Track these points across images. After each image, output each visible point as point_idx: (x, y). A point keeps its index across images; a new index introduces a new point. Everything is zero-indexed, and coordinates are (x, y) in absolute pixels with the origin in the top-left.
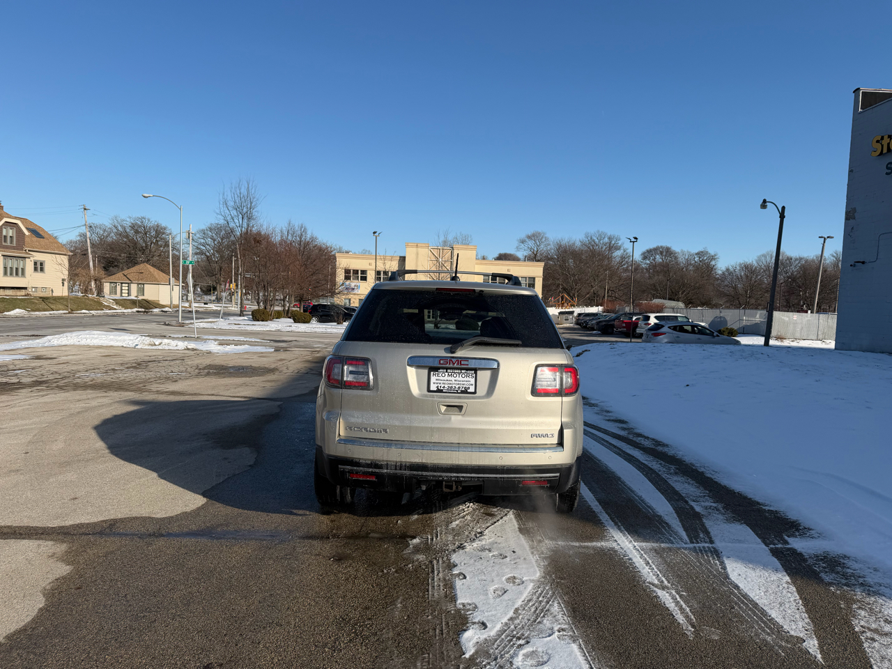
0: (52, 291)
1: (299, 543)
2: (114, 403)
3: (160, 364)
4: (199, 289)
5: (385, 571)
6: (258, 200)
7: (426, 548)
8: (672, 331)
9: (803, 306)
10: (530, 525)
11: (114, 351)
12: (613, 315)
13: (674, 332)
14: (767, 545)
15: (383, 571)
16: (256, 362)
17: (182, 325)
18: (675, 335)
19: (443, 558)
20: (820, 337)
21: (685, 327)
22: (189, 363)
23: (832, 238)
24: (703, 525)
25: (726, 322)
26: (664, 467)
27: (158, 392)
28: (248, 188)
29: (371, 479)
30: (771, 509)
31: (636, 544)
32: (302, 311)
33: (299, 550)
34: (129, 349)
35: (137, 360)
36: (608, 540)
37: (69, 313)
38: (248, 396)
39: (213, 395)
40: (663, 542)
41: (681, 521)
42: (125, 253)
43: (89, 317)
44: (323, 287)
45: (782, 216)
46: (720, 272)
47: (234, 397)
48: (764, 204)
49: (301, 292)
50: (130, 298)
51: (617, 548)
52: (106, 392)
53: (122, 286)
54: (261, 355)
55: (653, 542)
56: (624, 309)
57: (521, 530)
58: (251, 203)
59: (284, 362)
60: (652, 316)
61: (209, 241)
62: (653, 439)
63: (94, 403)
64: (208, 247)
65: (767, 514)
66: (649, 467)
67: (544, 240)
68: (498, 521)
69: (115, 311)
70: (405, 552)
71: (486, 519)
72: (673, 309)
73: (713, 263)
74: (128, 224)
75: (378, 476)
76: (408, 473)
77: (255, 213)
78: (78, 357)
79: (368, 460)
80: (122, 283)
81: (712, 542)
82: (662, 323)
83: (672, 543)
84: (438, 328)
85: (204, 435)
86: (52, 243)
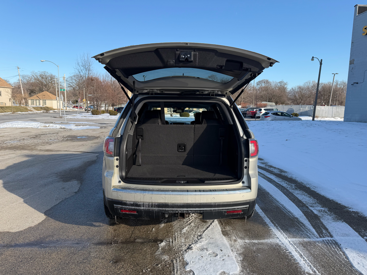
0: (5, 104)
1: (93, 248)
2: (17, 156)
3: (47, 136)
4: (71, 102)
5: (144, 271)
6: (92, 62)
7: (169, 250)
8: (273, 115)
9: (322, 103)
10: (228, 228)
11: (27, 130)
12: (246, 109)
13: (274, 115)
14: (363, 237)
15: (143, 271)
16: (91, 133)
17: (61, 117)
18: (274, 117)
19: (179, 257)
20: (333, 116)
21: (278, 113)
22: (60, 135)
23: (338, 74)
24: (322, 223)
25: (293, 111)
26: (289, 184)
27: (41, 150)
28: (88, 57)
29: (134, 213)
30: (354, 210)
31: (289, 239)
32: (114, 110)
33: (92, 255)
34: (34, 129)
35: (36, 134)
36: (273, 238)
37: (13, 113)
38: (83, 151)
39: (66, 151)
40: (304, 238)
41: (309, 221)
42: (38, 87)
43: (21, 115)
44: (122, 100)
45: (321, 64)
46: (289, 90)
47: (76, 152)
48: (313, 59)
49: (113, 102)
50: (40, 106)
51: (280, 243)
52: (15, 151)
53: (36, 101)
54: (94, 130)
55: (299, 238)
56: (250, 106)
57: (223, 232)
58: (89, 64)
59: (103, 133)
60: (263, 109)
61: (74, 81)
62: (278, 169)
63: (6, 157)
64: (73, 84)
65: (353, 214)
66: (281, 186)
67: (216, 78)
68: (209, 226)
69: (33, 112)
70: (156, 254)
71: (203, 225)
72: (271, 106)
73: (286, 86)
74: (38, 74)
75: (138, 211)
76: (156, 209)
77: (91, 68)
78: (9, 133)
79: (132, 201)
80: (36, 100)
81: (331, 236)
82: (268, 112)
83: (310, 238)
84: (172, 116)
85: (56, 173)
86: (4, 83)
